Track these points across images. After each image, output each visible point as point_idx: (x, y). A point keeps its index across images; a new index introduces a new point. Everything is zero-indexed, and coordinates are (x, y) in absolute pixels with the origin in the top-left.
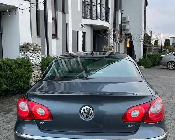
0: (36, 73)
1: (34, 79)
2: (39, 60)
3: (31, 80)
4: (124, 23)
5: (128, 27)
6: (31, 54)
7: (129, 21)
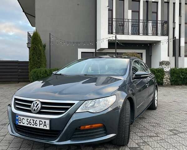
0: (167, 76)
1: (166, 79)
2: (169, 70)
3: (164, 79)
6: (164, 66)
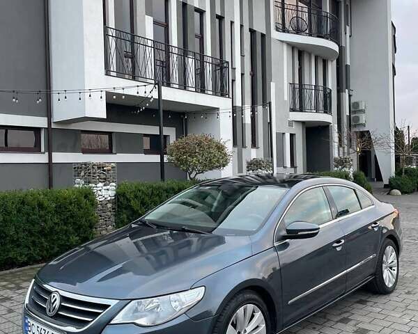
4: (355, 112)
5: (364, 119)
7: (364, 108)
